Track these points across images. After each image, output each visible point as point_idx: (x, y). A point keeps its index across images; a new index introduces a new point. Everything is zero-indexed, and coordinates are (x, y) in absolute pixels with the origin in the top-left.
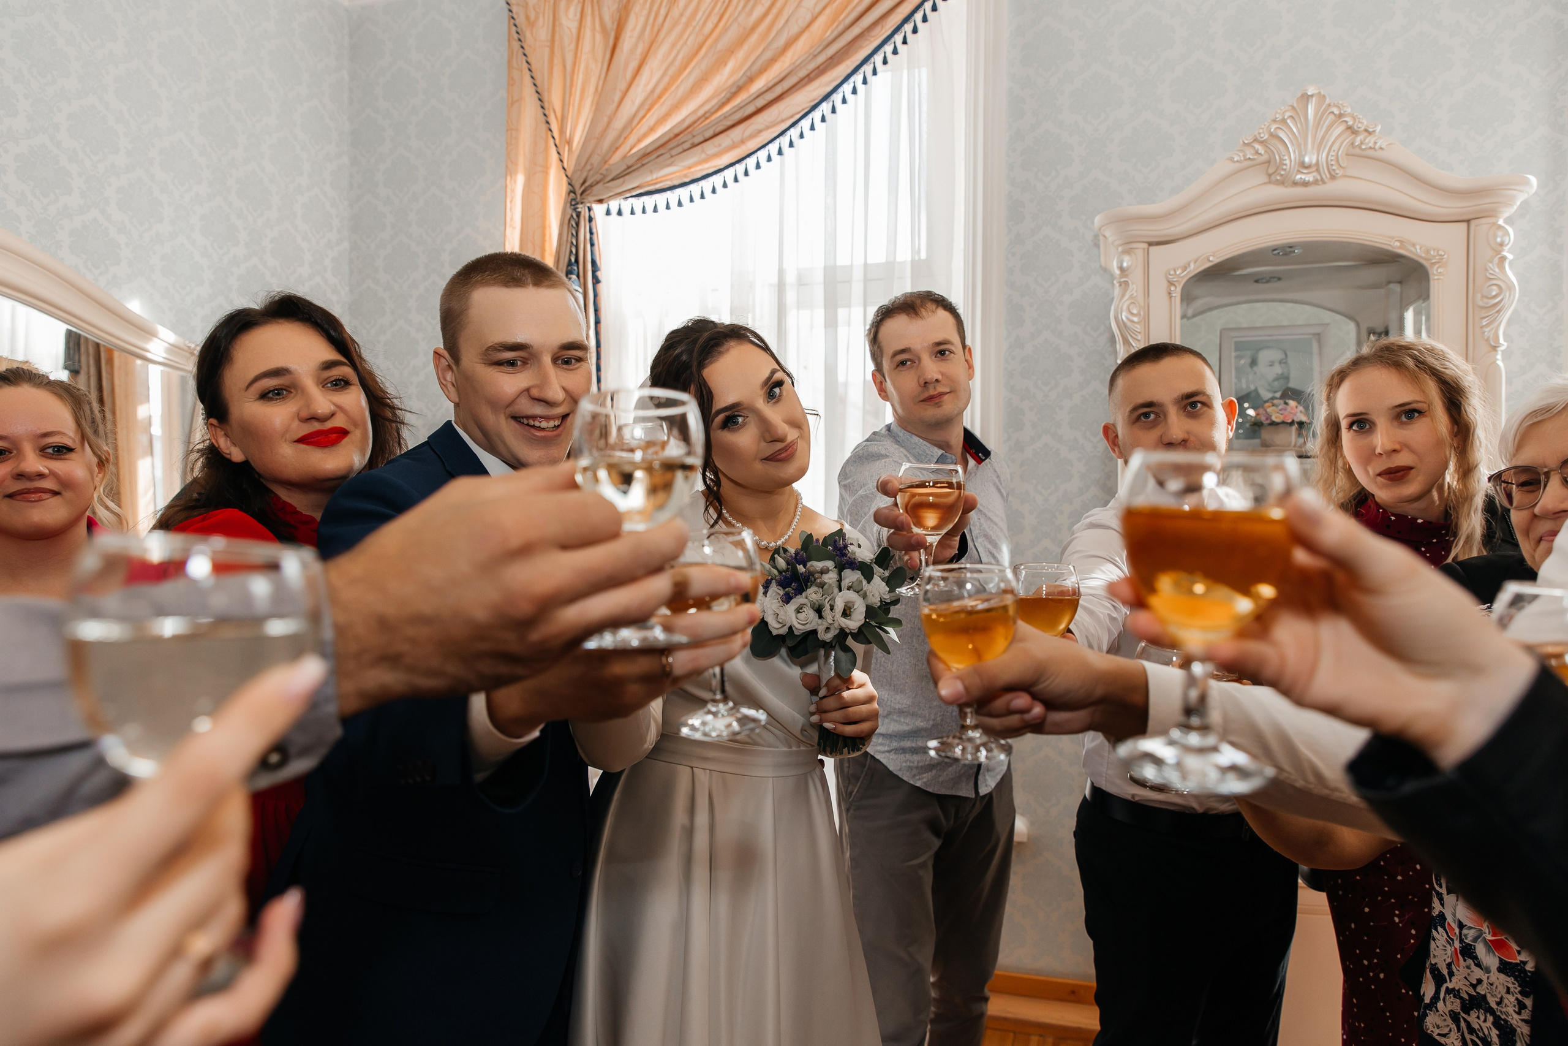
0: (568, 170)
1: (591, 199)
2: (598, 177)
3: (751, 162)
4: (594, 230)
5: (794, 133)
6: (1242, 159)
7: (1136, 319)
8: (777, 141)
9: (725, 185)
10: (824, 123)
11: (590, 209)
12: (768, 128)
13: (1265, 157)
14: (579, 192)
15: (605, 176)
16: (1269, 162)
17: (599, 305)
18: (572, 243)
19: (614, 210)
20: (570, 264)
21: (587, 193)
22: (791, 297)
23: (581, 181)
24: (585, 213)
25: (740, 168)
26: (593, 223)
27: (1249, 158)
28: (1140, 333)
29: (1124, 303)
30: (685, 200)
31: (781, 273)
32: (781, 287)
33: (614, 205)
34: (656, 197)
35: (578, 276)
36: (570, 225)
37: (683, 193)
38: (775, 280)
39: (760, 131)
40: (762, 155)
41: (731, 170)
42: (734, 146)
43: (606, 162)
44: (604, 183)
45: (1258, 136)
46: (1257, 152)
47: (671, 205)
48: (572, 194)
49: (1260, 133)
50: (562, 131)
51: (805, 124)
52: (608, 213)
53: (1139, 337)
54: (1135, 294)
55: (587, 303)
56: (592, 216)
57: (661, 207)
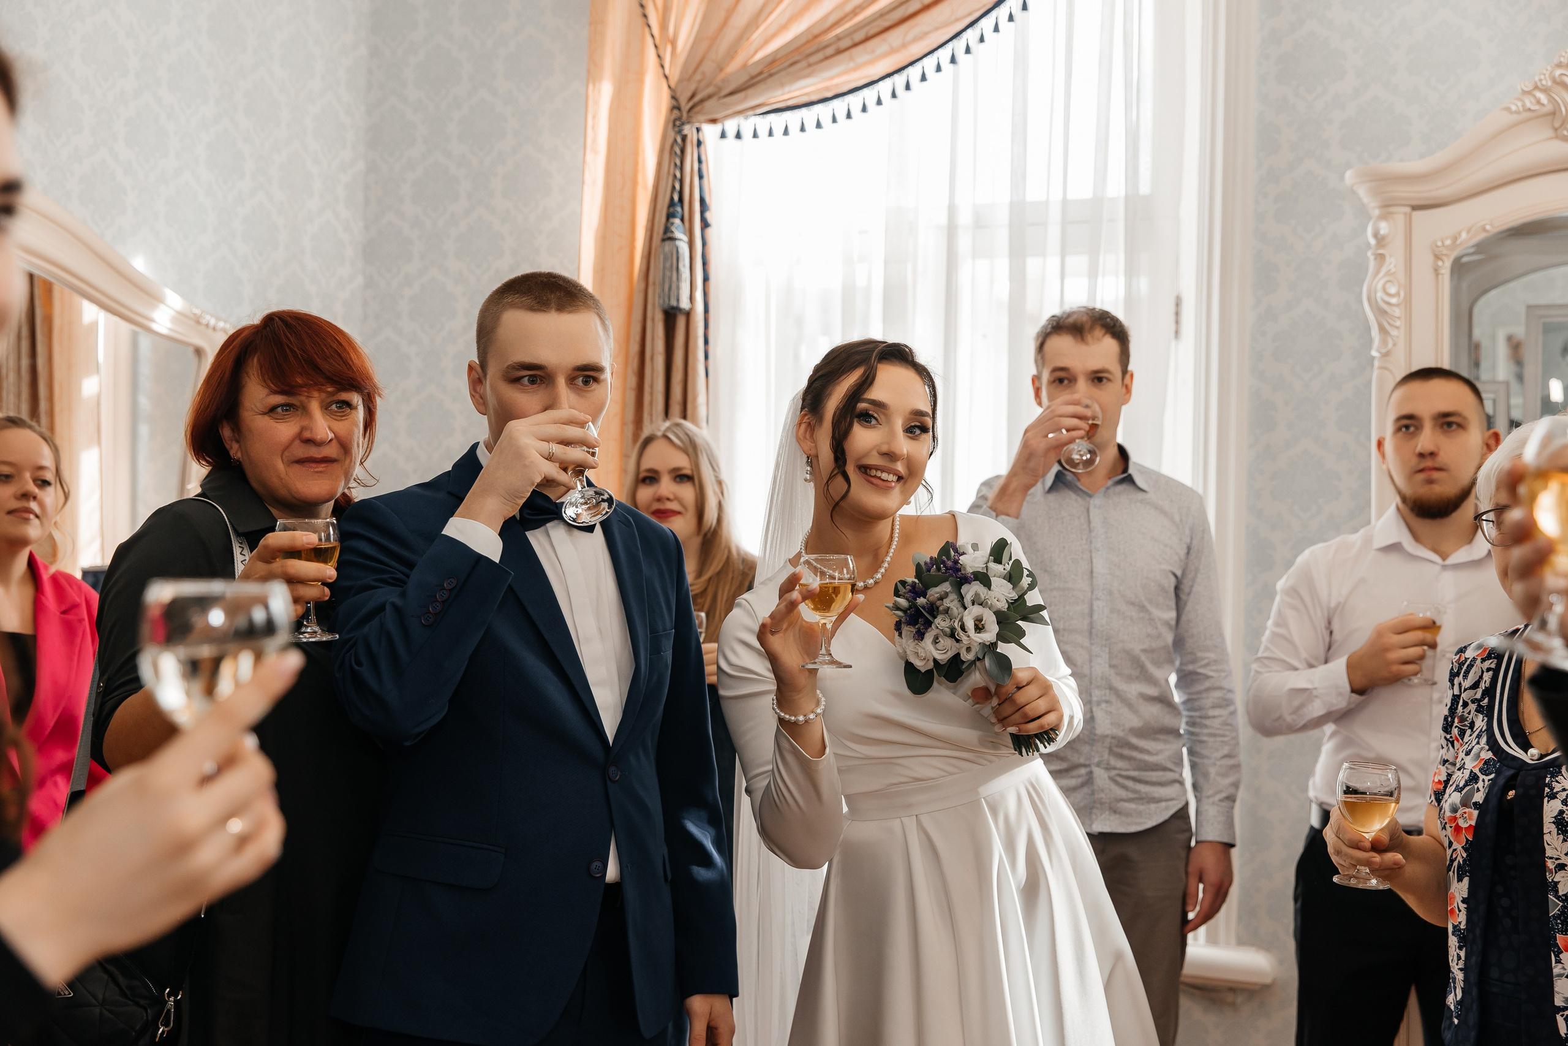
0: (670, 78)
1: (701, 117)
2: (711, 90)
3: (914, 72)
4: (703, 158)
5: (971, 35)
6: (1521, 109)
7: (1394, 301)
8: (950, 46)
9: (879, 102)
10: (1011, 23)
11: (698, 130)
12: (937, 29)
13: (1549, 108)
14: (685, 107)
15: (720, 89)
16: (1553, 114)
17: (707, 257)
18: (675, 176)
19: (731, 132)
20: (672, 204)
21: (696, 109)
22: (964, 243)
23: (689, 94)
24: (692, 136)
25: (899, 80)
26: (702, 147)
27: (1529, 110)
28: (1399, 318)
29: (1378, 281)
30: (826, 121)
31: (952, 210)
32: (951, 230)
33: (731, 126)
34: (788, 115)
35: (682, 220)
36: (673, 153)
37: (822, 111)
38: (943, 220)
39: (927, 33)
40: (929, 63)
41: (888, 82)
42: (893, 51)
43: (721, 70)
44: (720, 98)
45: (1539, 84)
46: (1539, 102)
47: (806, 126)
48: (676, 112)
49: (1540, 80)
50: (664, 26)
51: (987, 24)
52: (723, 135)
53: (1398, 323)
54: (1393, 270)
55: (693, 255)
56: (701, 139)
57: (794, 129)
